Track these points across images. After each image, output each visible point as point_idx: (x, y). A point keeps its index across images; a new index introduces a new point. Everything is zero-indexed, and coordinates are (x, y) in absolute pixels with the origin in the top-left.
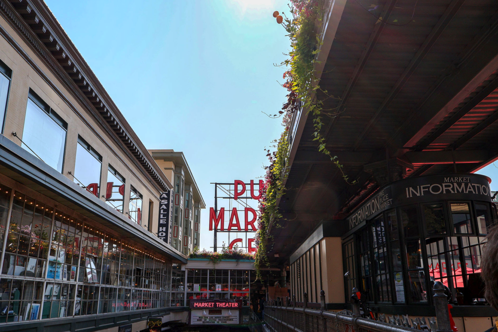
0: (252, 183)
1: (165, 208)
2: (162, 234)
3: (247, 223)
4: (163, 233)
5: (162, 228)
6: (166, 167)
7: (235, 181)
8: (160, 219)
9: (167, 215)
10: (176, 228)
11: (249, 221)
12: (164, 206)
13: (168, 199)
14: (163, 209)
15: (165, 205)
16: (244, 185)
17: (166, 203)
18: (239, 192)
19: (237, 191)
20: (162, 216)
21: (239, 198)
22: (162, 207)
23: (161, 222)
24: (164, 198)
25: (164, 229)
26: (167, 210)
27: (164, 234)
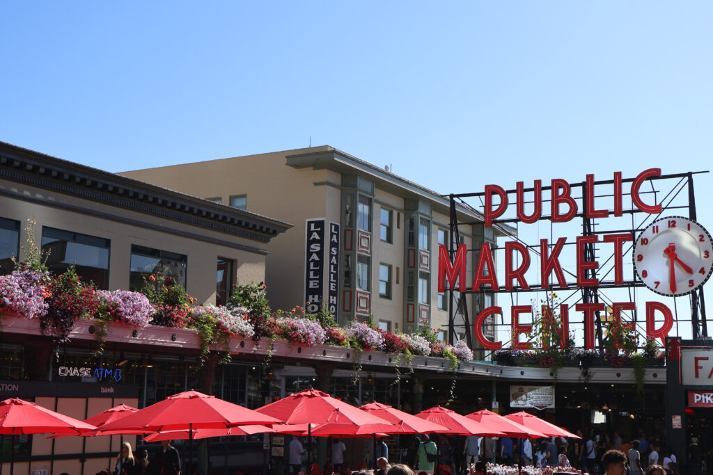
0: (520, 189)
1: (317, 258)
2: (313, 308)
3: (510, 274)
4: (314, 305)
5: (313, 297)
6: (317, 181)
7: (487, 187)
8: (308, 279)
9: (319, 273)
10: (347, 294)
11: (515, 269)
12: (314, 255)
13: (321, 242)
14: (313, 260)
15: (317, 253)
16: (504, 194)
17: (318, 249)
18: (494, 208)
19: (490, 209)
20: (312, 273)
21: (496, 222)
22: (312, 258)
23: (312, 285)
24: (315, 241)
25: (316, 299)
26: (320, 263)
27: (316, 308)
